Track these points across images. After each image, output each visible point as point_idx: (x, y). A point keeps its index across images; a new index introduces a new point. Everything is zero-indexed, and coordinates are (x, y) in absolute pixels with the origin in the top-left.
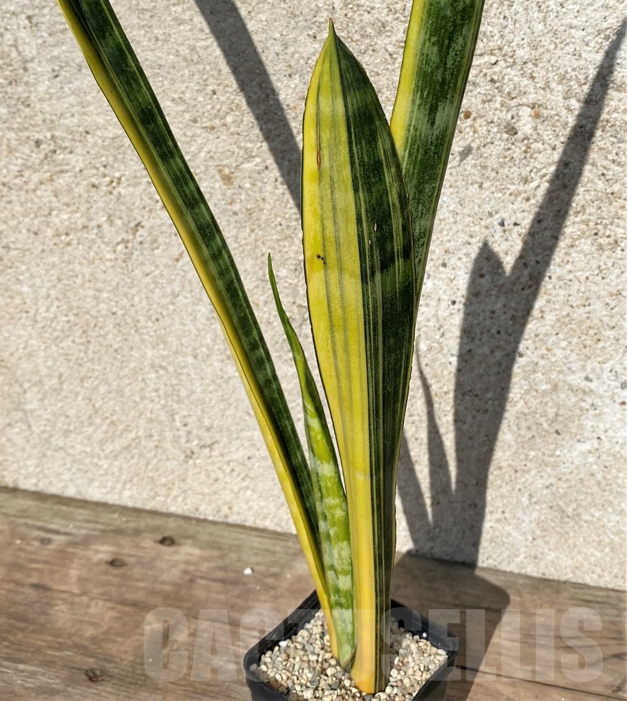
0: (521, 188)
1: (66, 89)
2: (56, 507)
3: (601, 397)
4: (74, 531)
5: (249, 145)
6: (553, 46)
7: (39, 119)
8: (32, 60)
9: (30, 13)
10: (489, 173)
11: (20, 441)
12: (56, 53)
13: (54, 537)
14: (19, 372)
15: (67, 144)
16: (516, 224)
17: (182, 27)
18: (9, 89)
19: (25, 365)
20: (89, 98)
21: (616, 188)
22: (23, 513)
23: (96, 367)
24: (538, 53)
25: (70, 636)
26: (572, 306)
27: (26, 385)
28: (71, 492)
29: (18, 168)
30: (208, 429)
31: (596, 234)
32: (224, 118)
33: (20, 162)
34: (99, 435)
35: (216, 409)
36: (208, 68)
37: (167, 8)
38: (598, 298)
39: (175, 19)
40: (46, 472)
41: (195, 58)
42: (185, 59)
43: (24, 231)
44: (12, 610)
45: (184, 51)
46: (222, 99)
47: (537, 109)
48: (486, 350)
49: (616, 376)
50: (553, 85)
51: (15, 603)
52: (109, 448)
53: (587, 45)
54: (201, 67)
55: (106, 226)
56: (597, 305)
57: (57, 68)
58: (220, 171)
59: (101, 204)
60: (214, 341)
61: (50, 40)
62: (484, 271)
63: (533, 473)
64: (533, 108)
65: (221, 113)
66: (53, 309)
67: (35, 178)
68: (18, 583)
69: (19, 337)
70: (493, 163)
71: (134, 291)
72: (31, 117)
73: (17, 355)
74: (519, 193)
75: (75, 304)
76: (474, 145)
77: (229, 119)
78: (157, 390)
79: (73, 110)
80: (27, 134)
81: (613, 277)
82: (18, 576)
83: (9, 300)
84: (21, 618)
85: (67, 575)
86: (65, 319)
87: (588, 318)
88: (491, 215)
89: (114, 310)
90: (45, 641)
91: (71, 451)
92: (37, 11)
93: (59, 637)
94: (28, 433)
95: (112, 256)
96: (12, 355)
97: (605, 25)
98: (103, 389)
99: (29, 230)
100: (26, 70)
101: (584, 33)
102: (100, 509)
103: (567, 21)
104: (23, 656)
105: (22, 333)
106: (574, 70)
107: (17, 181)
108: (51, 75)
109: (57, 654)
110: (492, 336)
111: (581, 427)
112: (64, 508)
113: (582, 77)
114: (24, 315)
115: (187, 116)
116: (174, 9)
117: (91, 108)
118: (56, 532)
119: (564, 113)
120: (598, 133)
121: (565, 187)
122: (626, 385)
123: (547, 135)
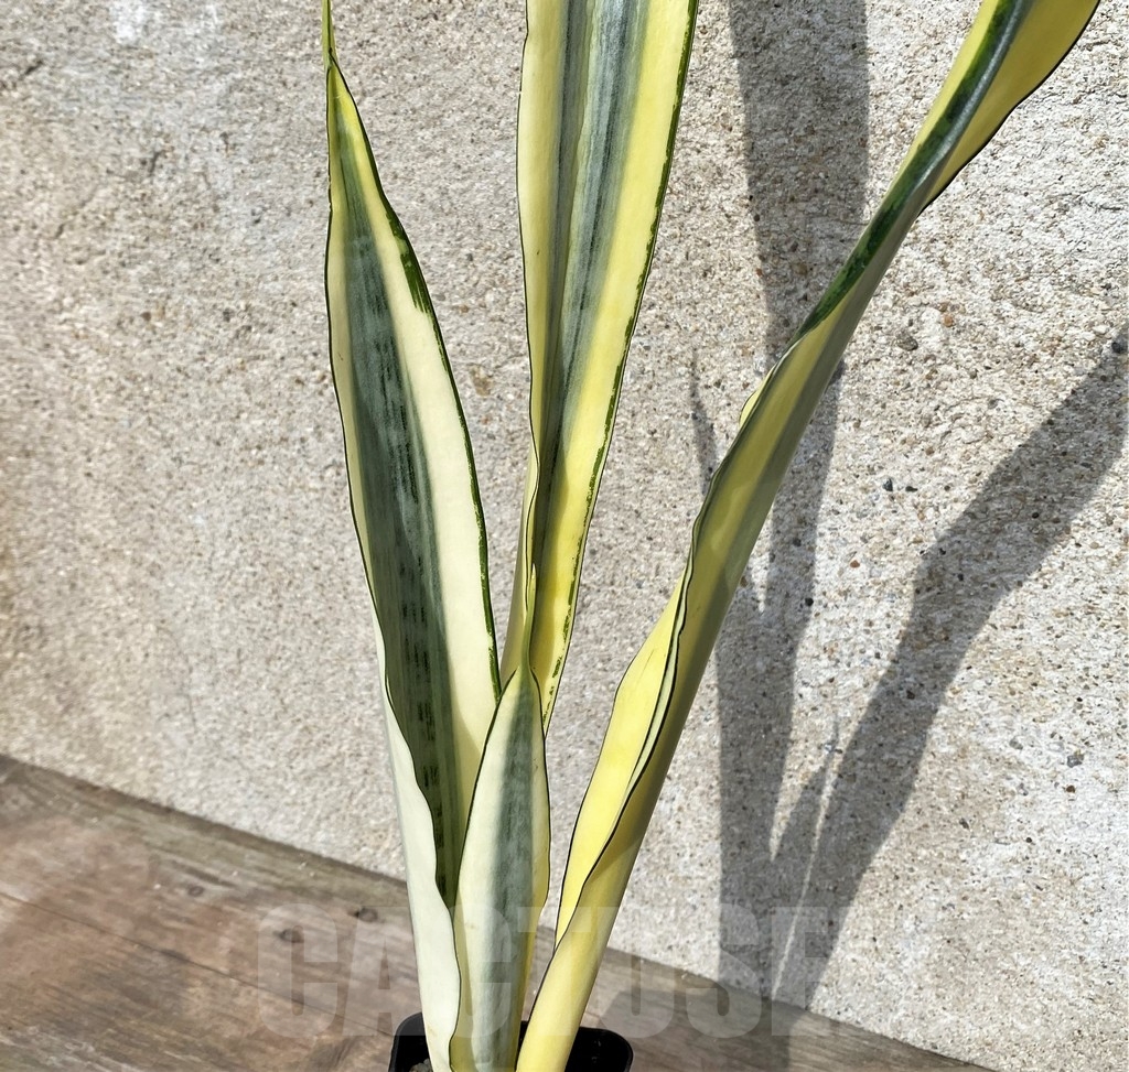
0: (920, 432)
1: (269, 241)
2: (220, 843)
3: (1035, 776)
4: (238, 881)
5: (516, 337)
6: (976, 218)
7: (230, 281)
8: (226, 196)
9: (226, 129)
10: (869, 405)
11: (180, 741)
12: (258, 189)
13: (209, 886)
14: (185, 640)
15: (266, 319)
16: (910, 489)
17: (431, 161)
18: (192, 236)
19: (192, 630)
20: (299, 255)
21: (1071, 445)
22: (173, 847)
23: (289, 645)
24: (953, 226)
25: (203, 1033)
26: (994, 626)
27: (193, 660)
28: (244, 824)
29: (198, 349)
31: (1036, 516)
32: (483, 295)
33: (202, 339)
34: (287, 745)
36: (463, 221)
37: (412, 131)
38: (1037, 616)
39: (422, 148)
40: (213, 790)
41: (447, 206)
42: (432, 207)
43: (202, 438)
44: (130, 983)
45: (432, 195)
46: (481, 268)
47: (949, 313)
48: (857, 681)
49: (1061, 745)
50: (977, 277)
51: (135, 974)
52: (300, 765)
53: (1031, 218)
54: (454, 220)
55: (312, 440)
57: (258, 210)
58: (473, 373)
59: (307, 408)
61: (251, 169)
62: (858, 558)
63: (923, 882)
64: (943, 311)
65: (479, 288)
66: (235, 554)
67: (221, 364)
68: (145, 946)
69: (188, 589)
70: (878, 390)
72: (220, 278)
73: (182, 616)
74: (917, 442)
75: (264, 550)
76: (851, 361)
77: (490, 297)
78: (370, 687)
79: (277, 271)
80: (214, 301)
81: (1061, 586)
82: (148, 935)
83: (177, 535)
84: (140, 997)
85: (215, 944)
86: (251, 569)
87: (1019, 647)
88: (871, 471)
89: (317, 563)
90: (166, 1036)
91: (247, 764)
92: (235, 127)
93: (186, 1033)
94: (191, 730)
95: (318, 485)
96: (176, 614)
97: (1061, 189)
98: (295, 678)
99: (208, 438)
100: (216, 209)
101: (1027, 200)
102: (281, 854)
103: (1000, 180)
104: (131, 1052)
105: (192, 584)
106: (1009, 256)
107: (197, 367)
108: (251, 219)
109: (179, 1057)
110: (867, 661)
111: (1001, 819)
112: (231, 846)
113: (1021, 268)
114: (196, 558)
116: (421, 134)
117: (302, 269)
118: (213, 880)
119: (991, 321)
120: (1045, 357)
121: (990, 437)
122: (1076, 760)
123: (963, 353)
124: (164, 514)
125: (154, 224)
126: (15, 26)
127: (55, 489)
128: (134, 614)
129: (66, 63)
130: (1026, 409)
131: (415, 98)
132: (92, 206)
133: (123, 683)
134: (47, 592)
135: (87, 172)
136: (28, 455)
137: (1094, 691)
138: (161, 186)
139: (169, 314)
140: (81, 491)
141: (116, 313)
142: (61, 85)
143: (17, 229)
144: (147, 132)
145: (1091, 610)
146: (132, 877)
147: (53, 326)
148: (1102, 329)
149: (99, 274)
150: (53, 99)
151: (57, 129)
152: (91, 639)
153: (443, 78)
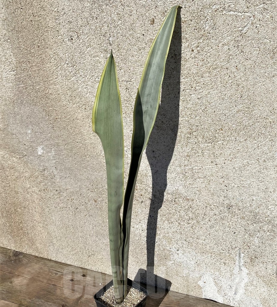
2: (59, 265)
3: (173, 252)
4: (63, 272)
5: (99, 195)
7: (57, 186)
9: (56, 167)
11: (52, 250)
12: (61, 174)
13: (58, 273)
14: (52, 235)
15: (63, 191)
16: (153, 216)
17: (86, 173)
18: (51, 180)
19: (53, 233)
21: (171, 212)
22: (52, 266)
23: (69, 236)
27: (53, 238)
28: (63, 262)
29: (52, 195)
30: (93, 251)
31: (168, 220)
33: (53, 193)
34: (69, 250)
35: (95, 247)
37: (83, 169)
38: (170, 232)
40: (58, 257)
41: (88, 178)
42: (86, 178)
43: (53, 207)
46: (94, 186)
48: (150, 241)
50: (157, 192)
52: (72, 253)
55: (70, 208)
56: (170, 234)
58: (94, 200)
59: (69, 203)
60: (94, 233)
61: (60, 172)
63: (162, 267)
66: (59, 223)
67: (56, 197)
68: (49, 284)
69: (52, 228)
71: (77, 221)
72: (56, 185)
73: (51, 231)
75: (64, 222)
76: (143, 201)
77: (95, 190)
78: (82, 242)
80: (54, 188)
82: (50, 282)
85: (60, 282)
86: (62, 225)
88: (148, 214)
89: (72, 224)
91: (63, 253)
94: (54, 248)
95: (72, 214)
98: (70, 240)
100: (54, 177)
102: (69, 266)
107: (52, 197)
108: (60, 178)
110: (151, 238)
111: (170, 258)
112: (61, 266)
114: (53, 223)
115: (87, 189)
119: (159, 197)
120: (166, 202)
121: (161, 211)
122: (178, 250)
123: (157, 200)
124: (48, 217)
125: (45, 178)
126: (22, 151)
127: (29, 212)
128: (43, 231)
129: (30, 156)
130: (165, 208)
131: (83, 165)
132: (35, 174)
133: (42, 241)
134: (29, 228)
135: (34, 170)
136: (25, 208)
137: (178, 242)
138: (46, 173)
139: (48, 190)
140: (34, 213)
141: (39, 189)
142: (30, 159)
143: (23, 177)
144: (44, 166)
145: (176, 232)
146: (46, 272)
147: (28, 190)
148: (172, 199)
149: (36, 184)
150: (28, 160)
151: (29, 164)
152: (36, 235)
153: (87, 164)
